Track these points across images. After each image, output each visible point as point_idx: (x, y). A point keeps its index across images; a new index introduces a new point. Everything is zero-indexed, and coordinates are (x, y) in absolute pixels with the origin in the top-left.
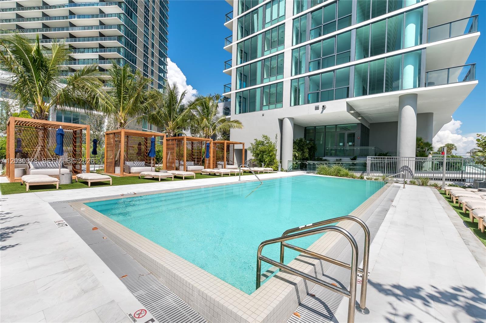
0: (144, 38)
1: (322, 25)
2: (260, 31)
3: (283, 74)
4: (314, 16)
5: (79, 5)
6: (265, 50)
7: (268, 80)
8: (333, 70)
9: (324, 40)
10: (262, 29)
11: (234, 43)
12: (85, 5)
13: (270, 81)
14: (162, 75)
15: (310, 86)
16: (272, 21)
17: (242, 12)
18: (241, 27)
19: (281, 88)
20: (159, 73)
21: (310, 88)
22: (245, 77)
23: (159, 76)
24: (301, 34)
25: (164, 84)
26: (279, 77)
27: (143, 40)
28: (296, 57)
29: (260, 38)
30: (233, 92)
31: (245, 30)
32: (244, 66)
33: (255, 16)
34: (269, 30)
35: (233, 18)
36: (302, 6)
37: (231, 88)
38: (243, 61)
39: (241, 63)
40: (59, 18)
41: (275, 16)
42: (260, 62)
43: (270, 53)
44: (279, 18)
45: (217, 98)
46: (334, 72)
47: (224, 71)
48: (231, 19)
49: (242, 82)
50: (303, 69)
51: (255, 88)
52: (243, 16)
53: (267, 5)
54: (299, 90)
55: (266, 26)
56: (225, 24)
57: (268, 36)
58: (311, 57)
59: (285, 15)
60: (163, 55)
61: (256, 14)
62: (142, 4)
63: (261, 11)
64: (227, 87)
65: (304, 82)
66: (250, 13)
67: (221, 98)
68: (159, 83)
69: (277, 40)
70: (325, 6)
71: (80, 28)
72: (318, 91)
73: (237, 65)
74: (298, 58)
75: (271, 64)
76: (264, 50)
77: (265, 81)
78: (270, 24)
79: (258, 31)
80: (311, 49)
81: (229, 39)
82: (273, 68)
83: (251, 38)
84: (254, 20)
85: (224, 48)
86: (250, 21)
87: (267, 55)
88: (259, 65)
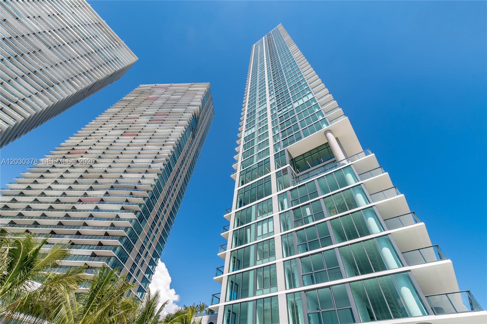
0: (145, 239)
1: (307, 242)
2: (252, 242)
3: (277, 286)
4: (299, 234)
5: (102, 211)
6: (258, 260)
7: (261, 292)
8: (329, 287)
9: (312, 254)
10: (255, 241)
11: (228, 251)
12: (106, 211)
13: (263, 294)
14: (147, 276)
15: (307, 303)
16: (263, 235)
17: (238, 226)
18: (236, 237)
19: (275, 303)
20: (145, 273)
21: (308, 305)
22: (237, 286)
23: (144, 276)
24: (290, 248)
25: (145, 287)
26: (273, 289)
27: (143, 241)
28: (288, 269)
29: (252, 248)
30: (222, 304)
31: (239, 240)
32: (236, 274)
33: (248, 230)
34: (261, 242)
35: (229, 230)
36: (287, 226)
37: (219, 299)
38: (235, 268)
39: (233, 271)
40: (78, 218)
41: (265, 232)
42: (253, 271)
43: (263, 263)
44: (269, 234)
45: (202, 308)
46: (330, 288)
47: (215, 278)
48: (227, 231)
49: (233, 291)
50: (297, 283)
51: (247, 301)
52: (238, 229)
53: (258, 223)
54: (296, 306)
55: (258, 238)
56: (221, 234)
57: (260, 247)
58: (302, 270)
59: (274, 231)
60: (156, 256)
61: (249, 229)
62: (155, 213)
63: (253, 227)
64: (216, 297)
65: (300, 298)
66: (244, 227)
67: (206, 309)
68: (140, 285)
69: (268, 251)
70: (306, 228)
71: (91, 227)
72: (319, 311)
73: (229, 272)
74: (290, 269)
75: (264, 274)
76: (256, 260)
77: (258, 293)
78: (261, 237)
79: (250, 242)
80: (301, 262)
81: (224, 246)
82: (266, 278)
83: (244, 247)
84: (247, 233)
85: (218, 254)
86: (243, 233)
87: (259, 265)
88: (251, 274)
